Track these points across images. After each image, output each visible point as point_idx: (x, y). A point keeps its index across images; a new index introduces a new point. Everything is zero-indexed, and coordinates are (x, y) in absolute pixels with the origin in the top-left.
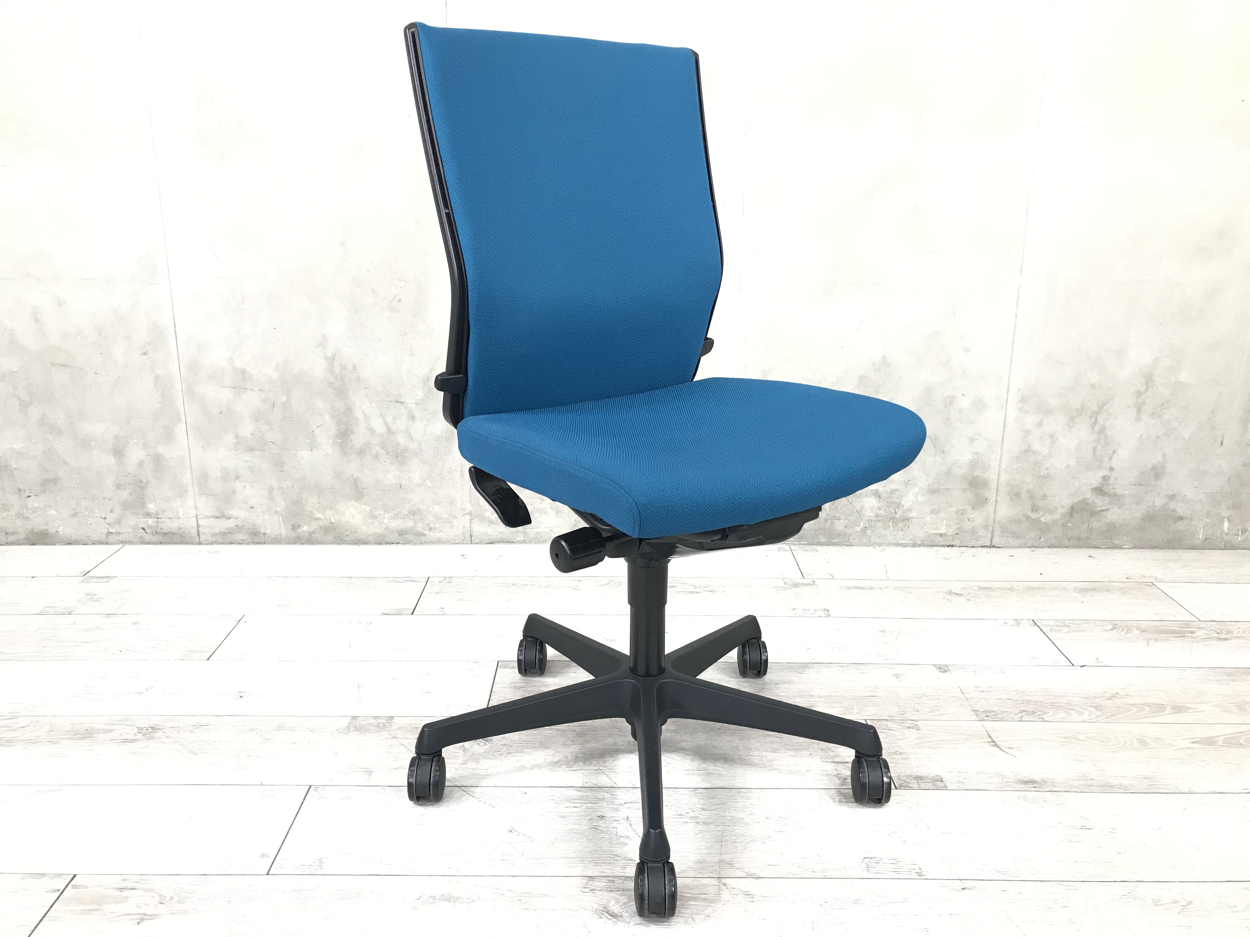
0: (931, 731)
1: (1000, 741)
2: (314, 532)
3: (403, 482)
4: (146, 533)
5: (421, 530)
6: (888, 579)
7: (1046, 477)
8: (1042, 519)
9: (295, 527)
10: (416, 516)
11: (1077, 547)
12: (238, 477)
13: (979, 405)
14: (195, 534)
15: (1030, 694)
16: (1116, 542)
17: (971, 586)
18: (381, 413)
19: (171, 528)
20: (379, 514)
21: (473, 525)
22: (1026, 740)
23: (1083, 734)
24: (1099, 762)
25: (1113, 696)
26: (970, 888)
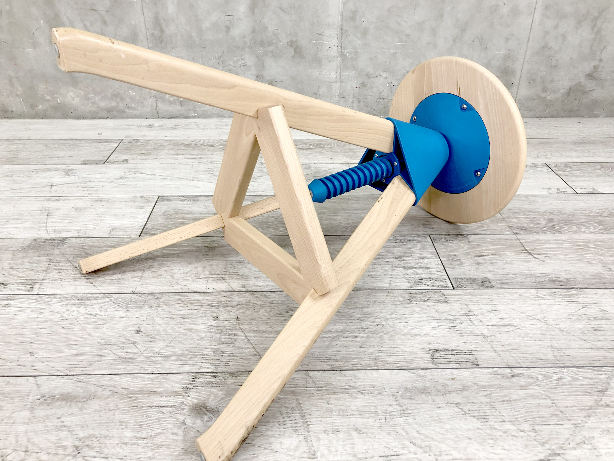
0: (479, 242)
1: (532, 250)
2: (47, 110)
5: (122, 108)
7: (555, 67)
8: (549, 98)
9: (33, 106)
10: (117, 99)
11: (570, 117)
13: (515, 12)
15: (549, 214)
16: (595, 112)
20: (91, 97)
21: (158, 104)
22: (551, 248)
23: (592, 243)
24: (608, 264)
25: (609, 215)
26: (518, 375)
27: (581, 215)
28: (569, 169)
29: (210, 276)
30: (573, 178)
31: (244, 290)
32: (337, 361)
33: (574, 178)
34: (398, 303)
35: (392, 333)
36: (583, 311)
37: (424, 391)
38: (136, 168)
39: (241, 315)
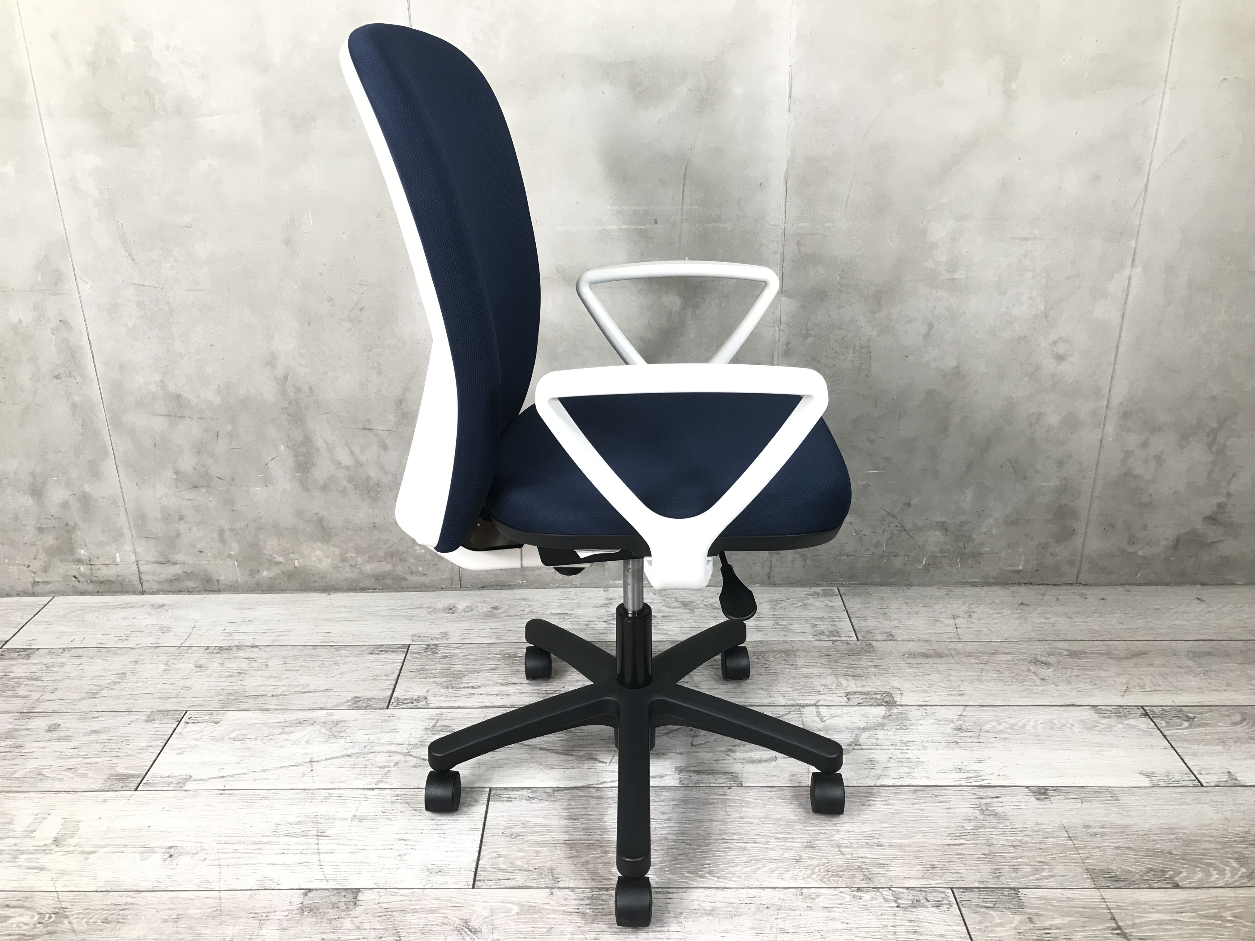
0: (1038, 908)
1: (1128, 927)
2: (275, 579)
3: (377, 521)
4: (79, 581)
5: (401, 573)
6: (959, 640)
7: (1148, 505)
8: (1140, 553)
9: (253, 573)
10: (395, 559)
11: (1178, 584)
12: (181, 518)
13: (1072, 422)
14: (136, 582)
15: (1155, 837)
16: (1228, 577)
17: (1060, 649)
18: (346, 442)
19: (108, 576)
20: (351, 557)
23: (1228, 908)
27: (1210, 842)
28: (1186, 724)
30: (1193, 747)
33: (1195, 748)
38: (444, 717)
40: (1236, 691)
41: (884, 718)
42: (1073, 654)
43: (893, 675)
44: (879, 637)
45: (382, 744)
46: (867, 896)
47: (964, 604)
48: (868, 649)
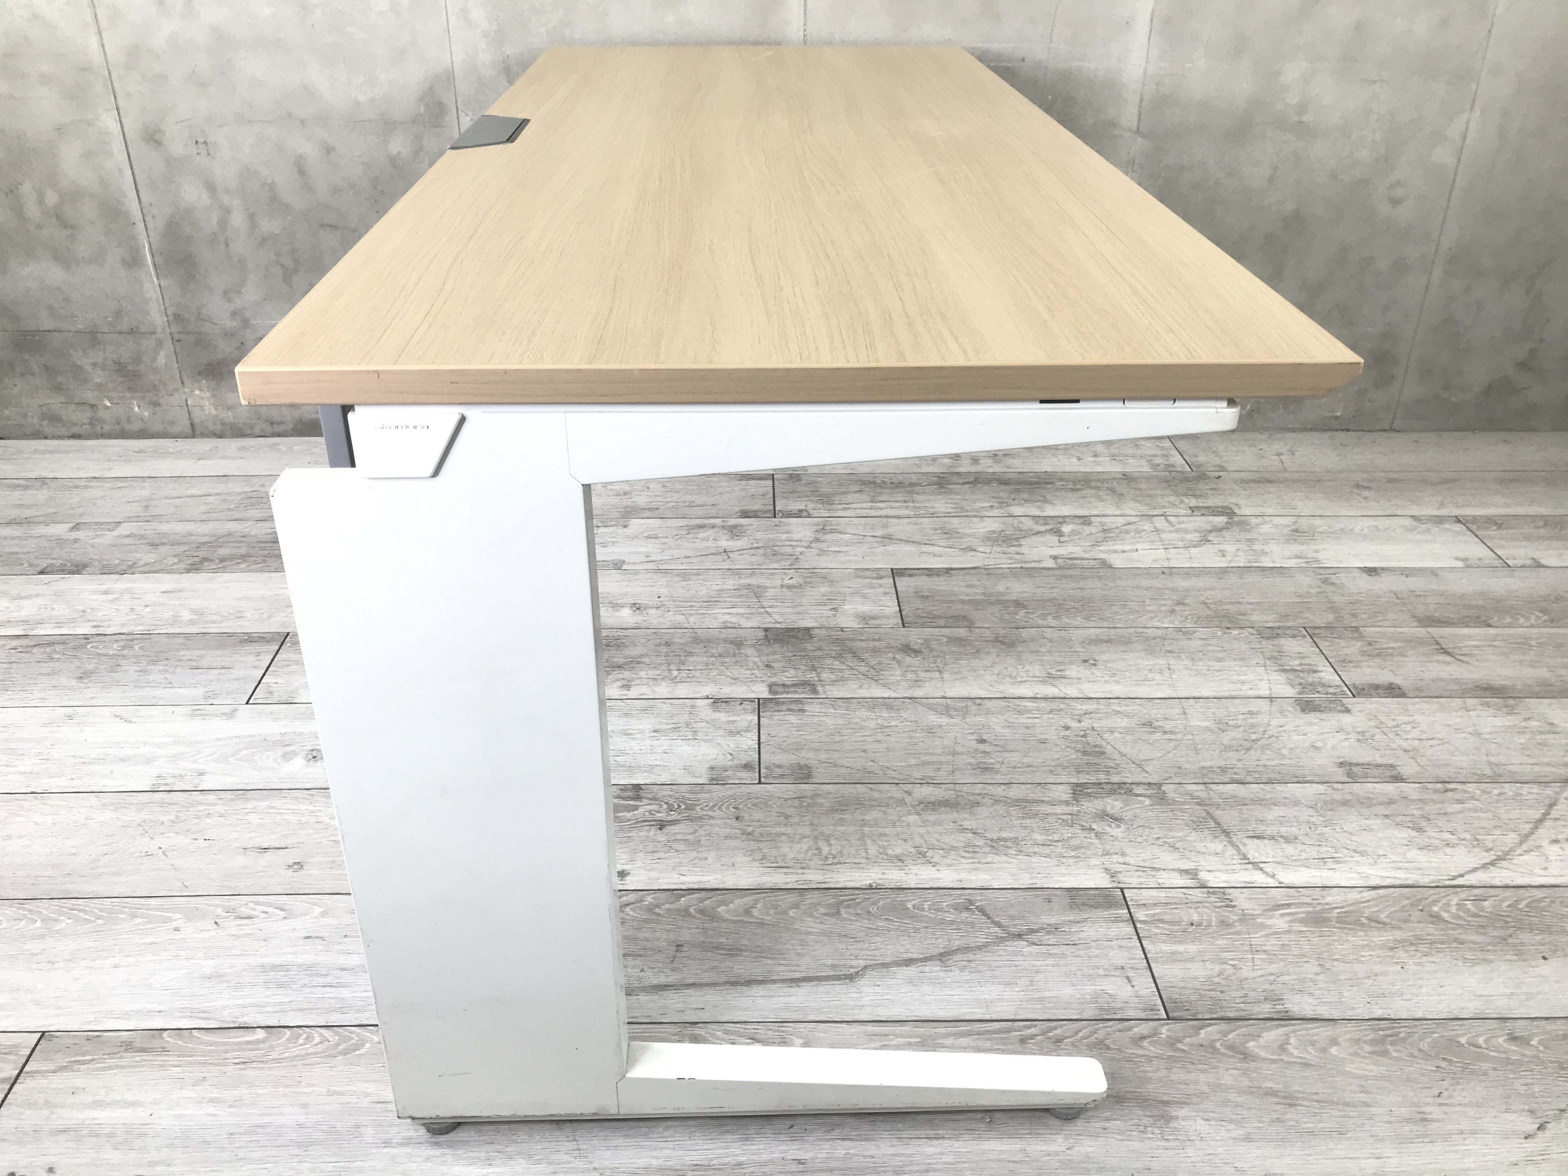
1: (1451, 648)
6: (1286, 471)
7: (1465, 351)
8: (1453, 399)
11: (1488, 430)
13: (1400, 267)
15: (1470, 598)
16: (1533, 424)
17: (1380, 477)
22: (1477, 647)
23: (1533, 639)
24: (1556, 667)
25: (1558, 599)
26: (1452, 790)
27: (1518, 600)
28: (1495, 528)
29: (1030, 679)
30: (1501, 542)
31: (1082, 696)
32: (1235, 773)
33: (1503, 542)
34: (1287, 713)
35: (1292, 746)
36: (1524, 724)
37: (1345, 803)
38: (828, 523)
39: (1095, 725)
40: (1540, 506)
41: (1227, 523)
42: (1390, 481)
43: (1230, 495)
44: (1212, 469)
45: (782, 541)
46: (1235, 632)
47: (1286, 444)
48: (1202, 477)
